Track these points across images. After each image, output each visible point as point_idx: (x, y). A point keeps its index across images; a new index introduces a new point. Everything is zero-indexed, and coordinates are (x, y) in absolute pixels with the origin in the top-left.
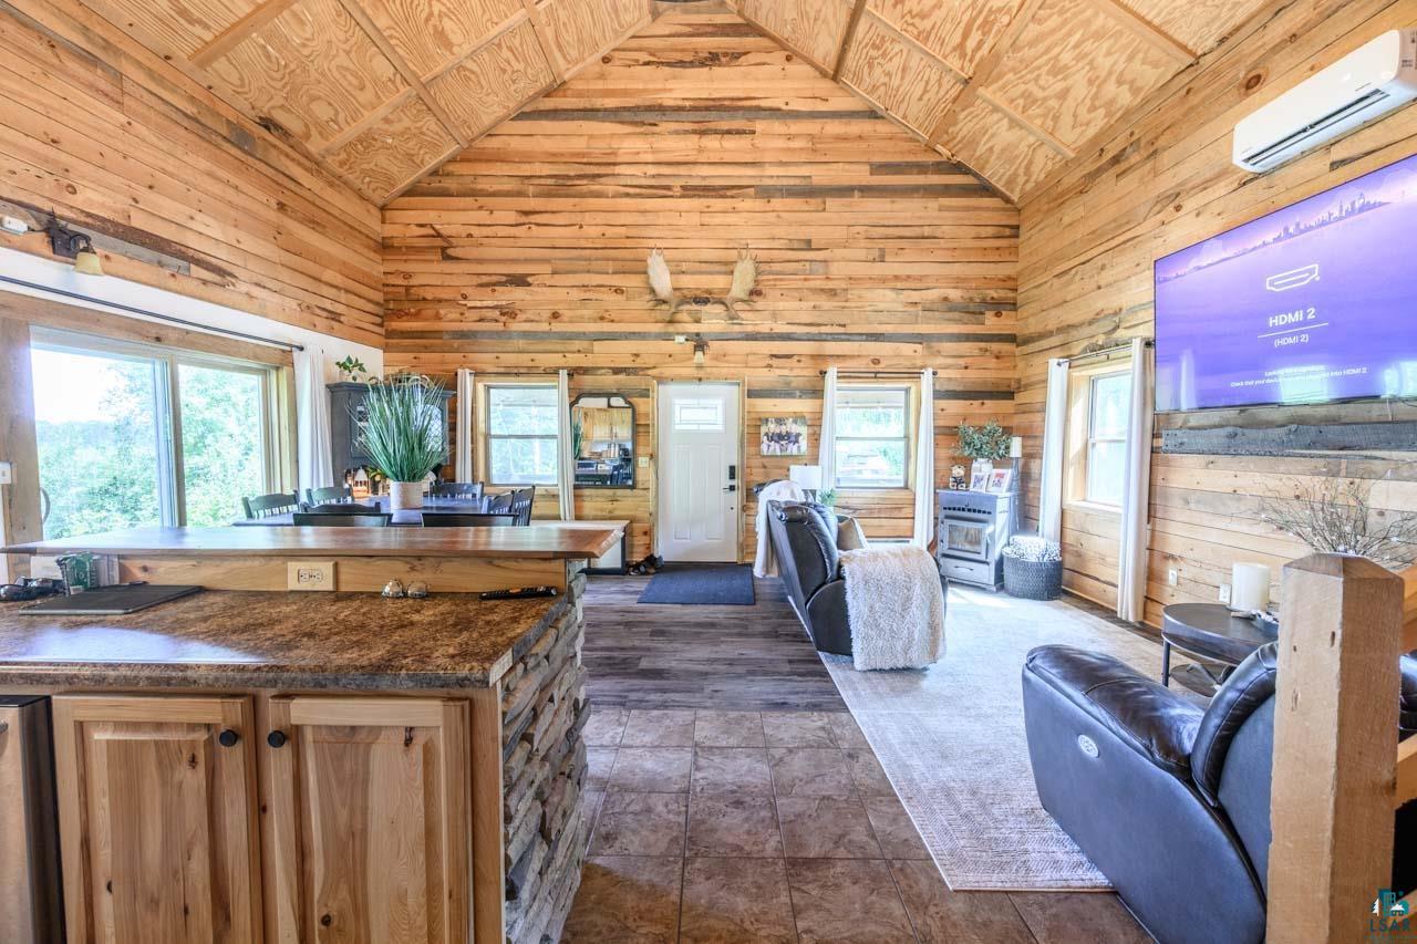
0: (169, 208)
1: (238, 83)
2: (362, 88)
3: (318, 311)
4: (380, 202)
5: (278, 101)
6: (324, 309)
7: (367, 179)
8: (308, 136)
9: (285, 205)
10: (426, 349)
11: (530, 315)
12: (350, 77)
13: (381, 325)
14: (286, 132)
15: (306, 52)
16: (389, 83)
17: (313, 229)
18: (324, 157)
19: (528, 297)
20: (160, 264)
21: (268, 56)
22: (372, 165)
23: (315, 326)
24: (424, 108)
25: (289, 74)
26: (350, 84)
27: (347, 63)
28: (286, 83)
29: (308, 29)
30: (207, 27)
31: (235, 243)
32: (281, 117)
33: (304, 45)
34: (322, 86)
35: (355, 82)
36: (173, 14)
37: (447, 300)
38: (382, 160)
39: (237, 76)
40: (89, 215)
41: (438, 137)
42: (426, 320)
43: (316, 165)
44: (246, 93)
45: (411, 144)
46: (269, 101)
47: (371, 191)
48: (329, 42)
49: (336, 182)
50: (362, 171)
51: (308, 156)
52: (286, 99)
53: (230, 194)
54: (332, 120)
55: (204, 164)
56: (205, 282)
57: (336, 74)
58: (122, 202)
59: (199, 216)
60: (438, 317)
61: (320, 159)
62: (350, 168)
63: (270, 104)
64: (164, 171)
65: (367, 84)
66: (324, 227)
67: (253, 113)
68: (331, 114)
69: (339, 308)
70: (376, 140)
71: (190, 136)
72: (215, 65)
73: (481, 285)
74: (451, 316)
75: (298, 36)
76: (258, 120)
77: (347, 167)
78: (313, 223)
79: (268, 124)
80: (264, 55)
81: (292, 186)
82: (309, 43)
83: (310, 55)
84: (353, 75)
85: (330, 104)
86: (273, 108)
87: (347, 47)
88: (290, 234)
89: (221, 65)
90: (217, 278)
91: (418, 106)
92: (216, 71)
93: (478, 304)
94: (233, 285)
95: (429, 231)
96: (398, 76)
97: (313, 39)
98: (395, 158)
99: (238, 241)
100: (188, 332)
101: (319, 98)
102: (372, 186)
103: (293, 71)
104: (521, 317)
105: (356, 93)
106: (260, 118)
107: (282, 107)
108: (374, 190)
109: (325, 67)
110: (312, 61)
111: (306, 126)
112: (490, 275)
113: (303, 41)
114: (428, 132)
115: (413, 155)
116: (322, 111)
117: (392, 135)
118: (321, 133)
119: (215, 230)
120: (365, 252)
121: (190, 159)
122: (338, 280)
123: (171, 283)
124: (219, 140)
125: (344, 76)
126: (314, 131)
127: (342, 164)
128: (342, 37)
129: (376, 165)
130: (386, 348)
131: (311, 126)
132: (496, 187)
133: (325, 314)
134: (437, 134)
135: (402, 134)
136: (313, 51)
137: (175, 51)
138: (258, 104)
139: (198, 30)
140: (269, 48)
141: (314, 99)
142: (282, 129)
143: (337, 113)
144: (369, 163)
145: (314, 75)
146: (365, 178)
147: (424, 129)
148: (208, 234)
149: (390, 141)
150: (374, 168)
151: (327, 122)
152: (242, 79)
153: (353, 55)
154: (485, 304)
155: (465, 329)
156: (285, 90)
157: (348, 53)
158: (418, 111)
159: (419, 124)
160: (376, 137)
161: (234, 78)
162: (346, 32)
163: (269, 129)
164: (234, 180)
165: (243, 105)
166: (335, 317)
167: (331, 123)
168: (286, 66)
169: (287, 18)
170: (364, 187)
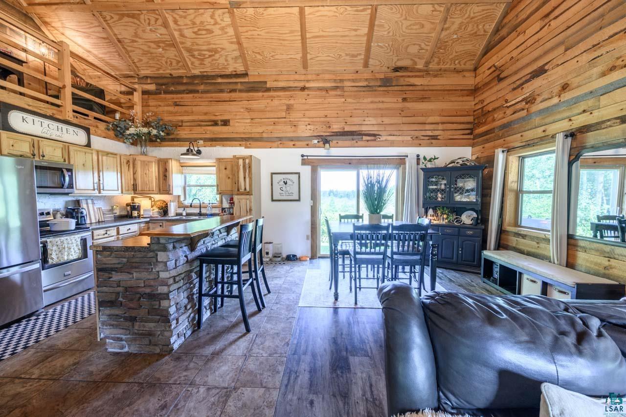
0: (356, 120)
1: (380, 63)
2: (423, 26)
3: (423, 138)
4: (472, 67)
5: (395, 59)
6: (427, 136)
7: (457, 62)
8: (415, 63)
9: (406, 98)
10: (488, 141)
11: (545, 96)
12: (415, 27)
13: (471, 134)
14: (405, 68)
15: (391, 34)
16: (434, 13)
17: (423, 102)
18: (426, 67)
19: (545, 82)
20: (353, 140)
21: (381, 47)
22: (454, 54)
23: (420, 145)
24: (463, 5)
25: (392, 46)
26: (416, 29)
27: (409, 23)
28: (393, 51)
29: (386, 25)
30: (360, 54)
31: (382, 123)
32: (400, 64)
33: (389, 33)
34: (406, 40)
35: (417, 27)
36: (351, 58)
37: (498, 108)
38: (459, 48)
39: (377, 61)
40: (333, 132)
41: (485, 12)
42: (489, 123)
43: (426, 72)
44: (384, 65)
45: (469, 29)
46: (392, 61)
47: (463, 66)
48: (396, 22)
49: (439, 73)
50: (451, 60)
51: (420, 71)
52: (397, 56)
53: (381, 106)
54: (420, 50)
55: (370, 100)
56: (368, 141)
57: (407, 31)
58: (342, 125)
59: (367, 119)
60: (494, 120)
61: (425, 68)
62: (444, 63)
63: (394, 63)
64: (355, 109)
65: (423, 22)
66: (429, 98)
67: (389, 70)
68: (417, 47)
69: (436, 133)
70: (447, 42)
71: (365, 93)
72: (370, 63)
73: (514, 89)
74: (500, 116)
75: (385, 31)
76: (393, 71)
77: (442, 63)
78: (423, 99)
79: (397, 69)
80: (380, 48)
81: (411, 88)
82: (390, 30)
83: (393, 33)
84: (414, 25)
85: (414, 44)
86: (396, 62)
87: (404, 17)
88: (409, 109)
89: (371, 62)
90: (372, 138)
91: (458, 8)
92: (372, 65)
93: (513, 102)
94: (379, 138)
95: (493, 69)
96: (436, 5)
97: (390, 27)
98: (466, 41)
99: (383, 122)
100: (360, 159)
101: (408, 45)
102: (462, 63)
103: (392, 45)
104: (539, 99)
105: (422, 30)
106: (393, 70)
107: (398, 60)
108: (464, 64)
109: (401, 32)
110: (396, 35)
111: (412, 59)
112: (521, 78)
113: (387, 32)
114: (476, 15)
115: (476, 33)
116: (413, 50)
117: (455, 33)
118: (419, 58)
119: (372, 121)
120: (461, 99)
121: (366, 100)
122: (437, 119)
123: (356, 144)
124: (377, 88)
125: (412, 29)
126: (416, 60)
127: (438, 64)
128: (399, 16)
129: (456, 52)
130: (473, 146)
131: (414, 58)
132: (528, 12)
133: (428, 138)
134: (483, 10)
135: (460, 28)
136: (393, 31)
137: (358, 68)
138: (390, 66)
139: (359, 57)
140: (379, 44)
141: (407, 47)
142: (403, 68)
143: (420, 45)
144: (452, 54)
145: (400, 39)
146: (455, 61)
147: (472, 15)
148: (369, 124)
149: (455, 36)
150: (457, 54)
151: (419, 52)
152: (380, 61)
153: (408, 18)
154: (517, 100)
155: (506, 122)
156: (395, 53)
157: (406, 19)
158: (460, 10)
159: (467, 16)
160: (446, 40)
161: (378, 63)
162: (399, 13)
163: (398, 71)
164: (381, 99)
165: (385, 69)
166: (434, 138)
167: (421, 51)
168: (389, 45)
169: (378, 29)
170: (458, 66)
